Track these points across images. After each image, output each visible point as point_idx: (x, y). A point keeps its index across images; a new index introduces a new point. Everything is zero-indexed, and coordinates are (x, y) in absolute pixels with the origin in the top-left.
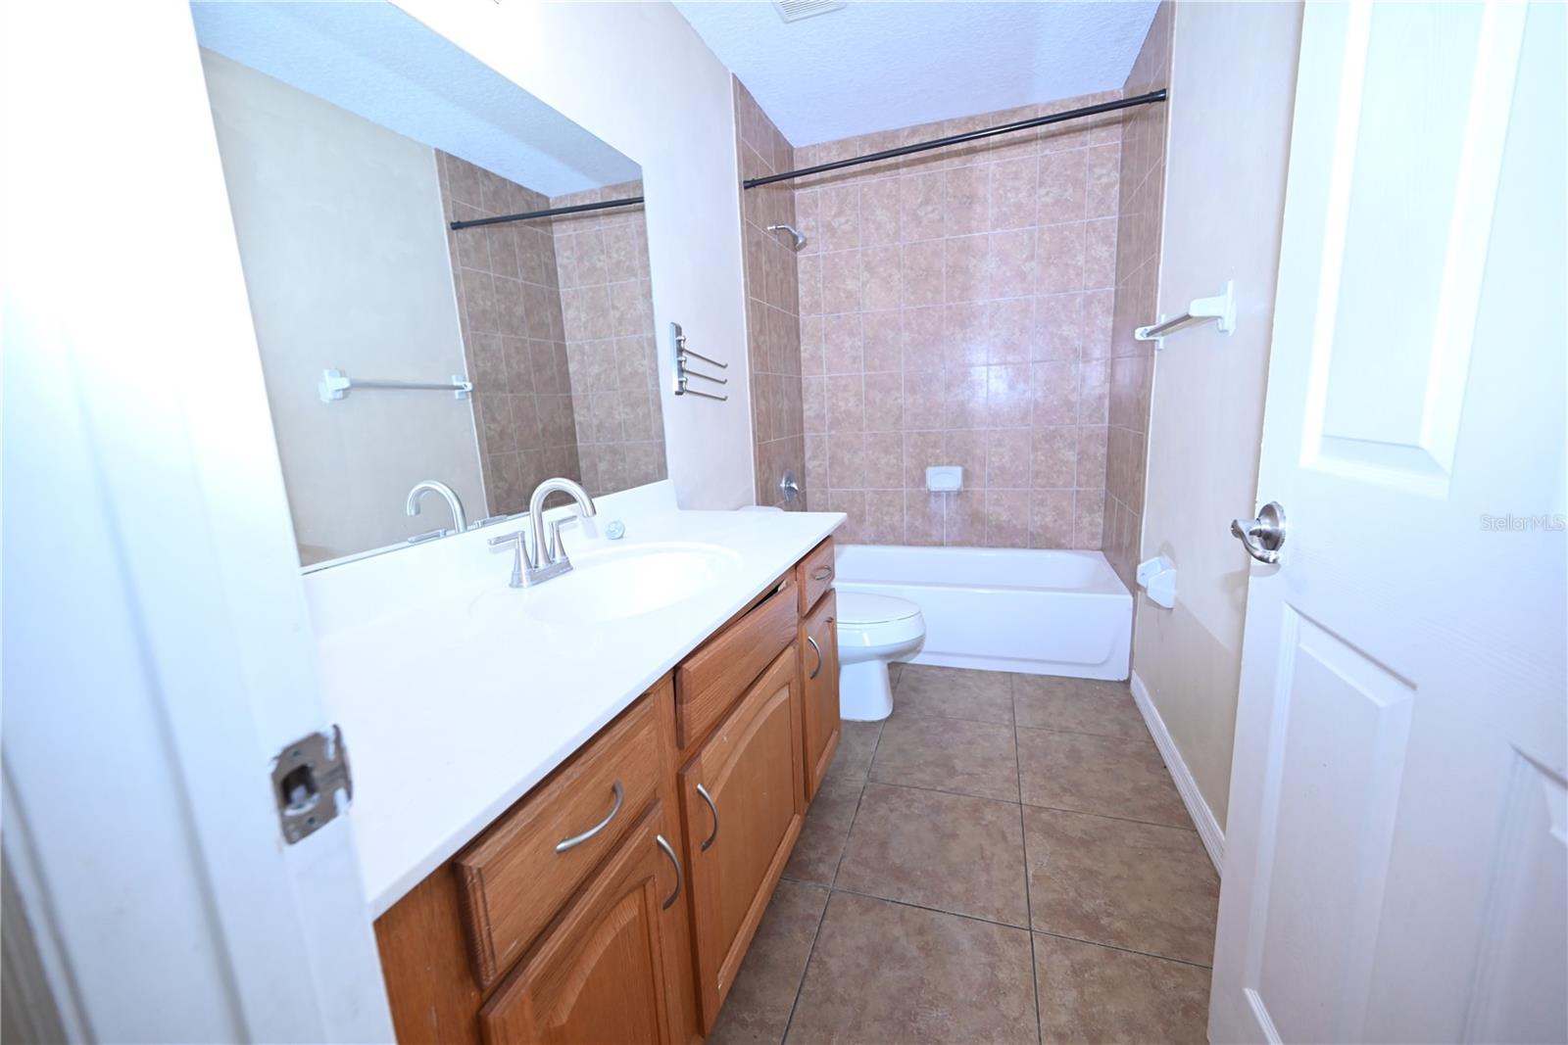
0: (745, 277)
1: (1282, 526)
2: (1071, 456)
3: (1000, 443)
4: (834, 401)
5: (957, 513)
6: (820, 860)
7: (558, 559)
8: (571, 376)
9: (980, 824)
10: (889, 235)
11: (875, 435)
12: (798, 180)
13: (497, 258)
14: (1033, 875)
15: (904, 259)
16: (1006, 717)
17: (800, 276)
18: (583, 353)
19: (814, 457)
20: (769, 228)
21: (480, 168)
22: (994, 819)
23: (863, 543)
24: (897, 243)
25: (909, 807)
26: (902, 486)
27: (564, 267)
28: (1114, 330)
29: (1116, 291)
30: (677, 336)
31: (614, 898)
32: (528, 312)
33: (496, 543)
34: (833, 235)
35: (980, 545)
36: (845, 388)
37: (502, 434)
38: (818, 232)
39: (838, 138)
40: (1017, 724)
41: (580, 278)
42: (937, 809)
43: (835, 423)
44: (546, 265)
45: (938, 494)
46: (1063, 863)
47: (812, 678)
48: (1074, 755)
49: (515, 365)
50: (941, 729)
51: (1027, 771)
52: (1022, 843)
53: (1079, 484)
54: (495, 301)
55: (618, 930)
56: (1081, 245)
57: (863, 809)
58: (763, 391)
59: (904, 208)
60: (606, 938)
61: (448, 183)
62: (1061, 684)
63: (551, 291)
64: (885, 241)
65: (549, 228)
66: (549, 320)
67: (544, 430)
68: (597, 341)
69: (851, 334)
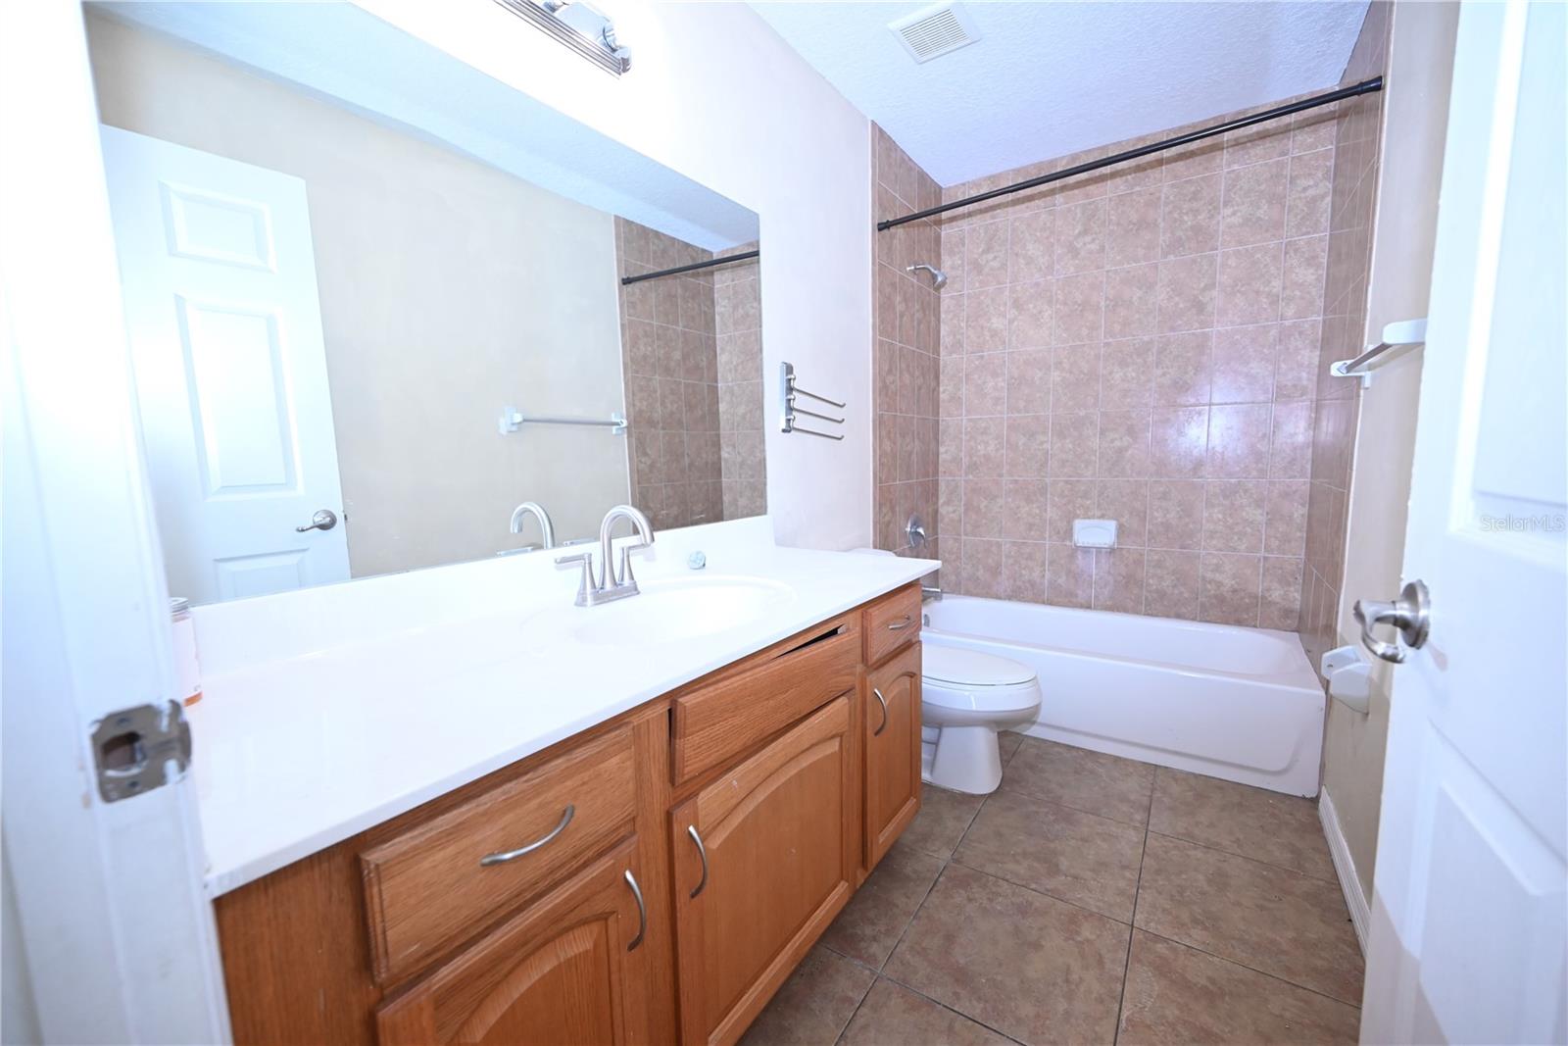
0: (874, 317)
1: (1423, 613)
2: (1258, 515)
3: (1165, 496)
4: (972, 443)
5: (1109, 573)
6: (875, 939)
7: (627, 582)
8: (721, 415)
9: (1073, 939)
10: (1040, 269)
11: (1016, 481)
12: (945, 215)
13: (661, 308)
14: (1127, 1017)
15: (1056, 294)
16: (1138, 817)
17: (943, 316)
18: (733, 394)
19: (948, 503)
20: (908, 269)
21: (652, 230)
22: (1093, 937)
23: (998, 597)
24: (1049, 277)
25: (991, 900)
26: (1045, 539)
27: (722, 315)
28: (1320, 367)
29: (1324, 321)
30: (787, 374)
31: (558, 927)
32: (685, 357)
33: (561, 562)
34: (980, 273)
35: (1135, 612)
36: (985, 432)
37: (652, 466)
38: (963, 270)
39: (988, 174)
40: (1150, 828)
41: (734, 324)
42: (1024, 910)
43: (973, 467)
44: (705, 312)
45: (1086, 550)
46: (1171, 1013)
47: (876, 734)
48: (1220, 880)
49: (669, 405)
50: (1052, 818)
51: (1150, 888)
52: (1123, 975)
53: (1268, 549)
54: (655, 346)
55: (562, 960)
56: (1278, 269)
57: (937, 891)
58: (889, 432)
59: (1059, 240)
60: (544, 965)
61: (623, 244)
62: (1221, 788)
63: (708, 337)
64: (1037, 276)
65: (709, 278)
66: (704, 364)
67: (691, 465)
68: (745, 383)
69: (995, 375)
